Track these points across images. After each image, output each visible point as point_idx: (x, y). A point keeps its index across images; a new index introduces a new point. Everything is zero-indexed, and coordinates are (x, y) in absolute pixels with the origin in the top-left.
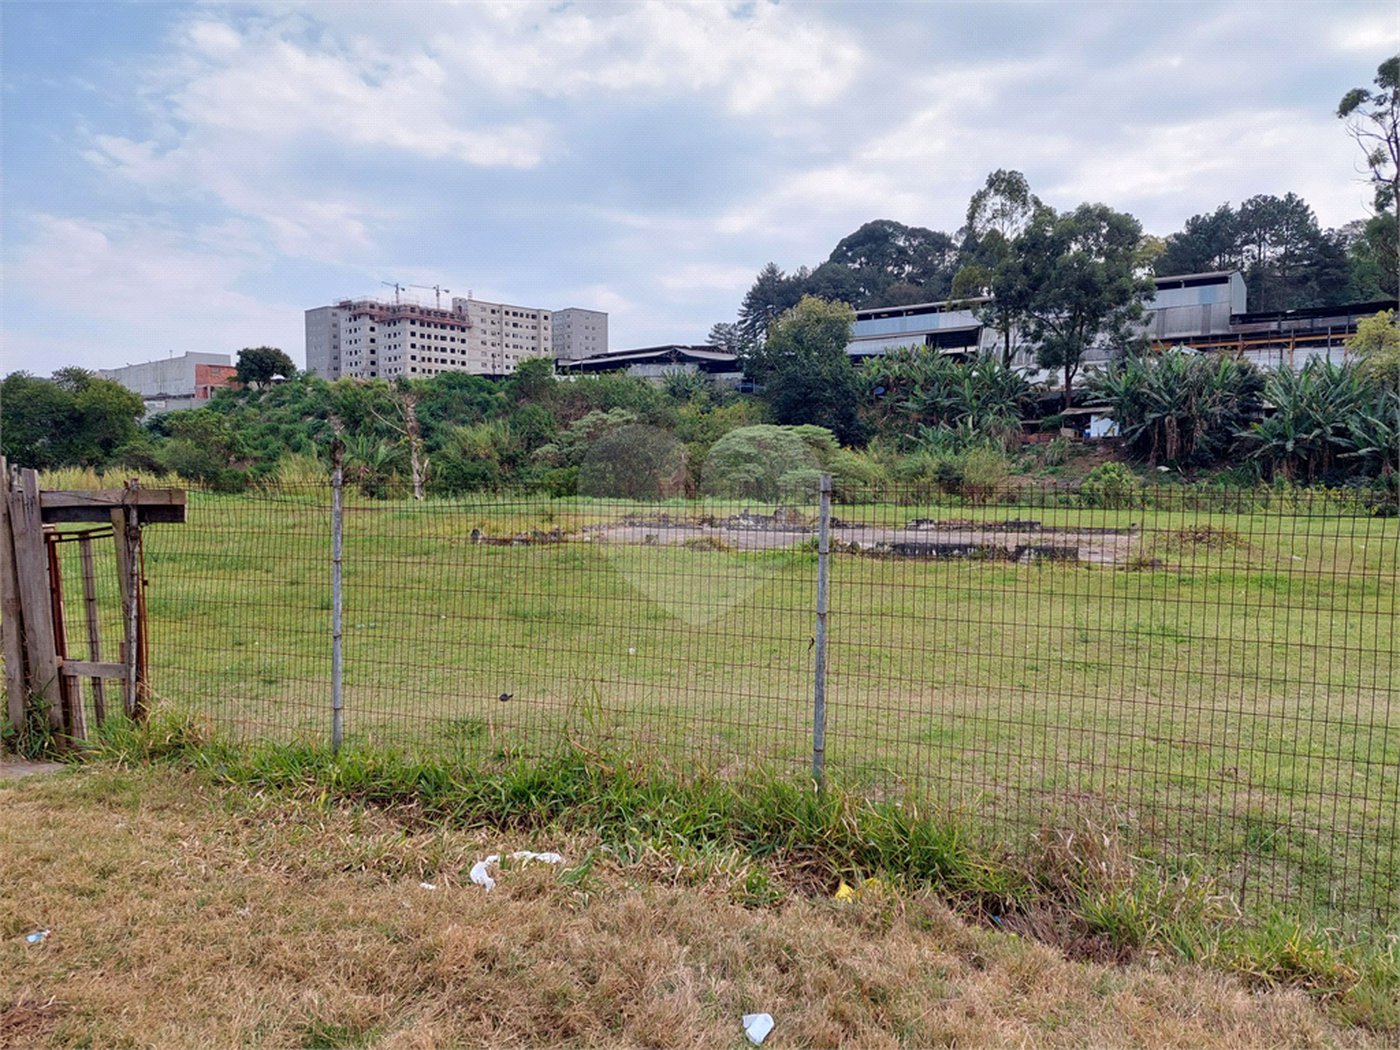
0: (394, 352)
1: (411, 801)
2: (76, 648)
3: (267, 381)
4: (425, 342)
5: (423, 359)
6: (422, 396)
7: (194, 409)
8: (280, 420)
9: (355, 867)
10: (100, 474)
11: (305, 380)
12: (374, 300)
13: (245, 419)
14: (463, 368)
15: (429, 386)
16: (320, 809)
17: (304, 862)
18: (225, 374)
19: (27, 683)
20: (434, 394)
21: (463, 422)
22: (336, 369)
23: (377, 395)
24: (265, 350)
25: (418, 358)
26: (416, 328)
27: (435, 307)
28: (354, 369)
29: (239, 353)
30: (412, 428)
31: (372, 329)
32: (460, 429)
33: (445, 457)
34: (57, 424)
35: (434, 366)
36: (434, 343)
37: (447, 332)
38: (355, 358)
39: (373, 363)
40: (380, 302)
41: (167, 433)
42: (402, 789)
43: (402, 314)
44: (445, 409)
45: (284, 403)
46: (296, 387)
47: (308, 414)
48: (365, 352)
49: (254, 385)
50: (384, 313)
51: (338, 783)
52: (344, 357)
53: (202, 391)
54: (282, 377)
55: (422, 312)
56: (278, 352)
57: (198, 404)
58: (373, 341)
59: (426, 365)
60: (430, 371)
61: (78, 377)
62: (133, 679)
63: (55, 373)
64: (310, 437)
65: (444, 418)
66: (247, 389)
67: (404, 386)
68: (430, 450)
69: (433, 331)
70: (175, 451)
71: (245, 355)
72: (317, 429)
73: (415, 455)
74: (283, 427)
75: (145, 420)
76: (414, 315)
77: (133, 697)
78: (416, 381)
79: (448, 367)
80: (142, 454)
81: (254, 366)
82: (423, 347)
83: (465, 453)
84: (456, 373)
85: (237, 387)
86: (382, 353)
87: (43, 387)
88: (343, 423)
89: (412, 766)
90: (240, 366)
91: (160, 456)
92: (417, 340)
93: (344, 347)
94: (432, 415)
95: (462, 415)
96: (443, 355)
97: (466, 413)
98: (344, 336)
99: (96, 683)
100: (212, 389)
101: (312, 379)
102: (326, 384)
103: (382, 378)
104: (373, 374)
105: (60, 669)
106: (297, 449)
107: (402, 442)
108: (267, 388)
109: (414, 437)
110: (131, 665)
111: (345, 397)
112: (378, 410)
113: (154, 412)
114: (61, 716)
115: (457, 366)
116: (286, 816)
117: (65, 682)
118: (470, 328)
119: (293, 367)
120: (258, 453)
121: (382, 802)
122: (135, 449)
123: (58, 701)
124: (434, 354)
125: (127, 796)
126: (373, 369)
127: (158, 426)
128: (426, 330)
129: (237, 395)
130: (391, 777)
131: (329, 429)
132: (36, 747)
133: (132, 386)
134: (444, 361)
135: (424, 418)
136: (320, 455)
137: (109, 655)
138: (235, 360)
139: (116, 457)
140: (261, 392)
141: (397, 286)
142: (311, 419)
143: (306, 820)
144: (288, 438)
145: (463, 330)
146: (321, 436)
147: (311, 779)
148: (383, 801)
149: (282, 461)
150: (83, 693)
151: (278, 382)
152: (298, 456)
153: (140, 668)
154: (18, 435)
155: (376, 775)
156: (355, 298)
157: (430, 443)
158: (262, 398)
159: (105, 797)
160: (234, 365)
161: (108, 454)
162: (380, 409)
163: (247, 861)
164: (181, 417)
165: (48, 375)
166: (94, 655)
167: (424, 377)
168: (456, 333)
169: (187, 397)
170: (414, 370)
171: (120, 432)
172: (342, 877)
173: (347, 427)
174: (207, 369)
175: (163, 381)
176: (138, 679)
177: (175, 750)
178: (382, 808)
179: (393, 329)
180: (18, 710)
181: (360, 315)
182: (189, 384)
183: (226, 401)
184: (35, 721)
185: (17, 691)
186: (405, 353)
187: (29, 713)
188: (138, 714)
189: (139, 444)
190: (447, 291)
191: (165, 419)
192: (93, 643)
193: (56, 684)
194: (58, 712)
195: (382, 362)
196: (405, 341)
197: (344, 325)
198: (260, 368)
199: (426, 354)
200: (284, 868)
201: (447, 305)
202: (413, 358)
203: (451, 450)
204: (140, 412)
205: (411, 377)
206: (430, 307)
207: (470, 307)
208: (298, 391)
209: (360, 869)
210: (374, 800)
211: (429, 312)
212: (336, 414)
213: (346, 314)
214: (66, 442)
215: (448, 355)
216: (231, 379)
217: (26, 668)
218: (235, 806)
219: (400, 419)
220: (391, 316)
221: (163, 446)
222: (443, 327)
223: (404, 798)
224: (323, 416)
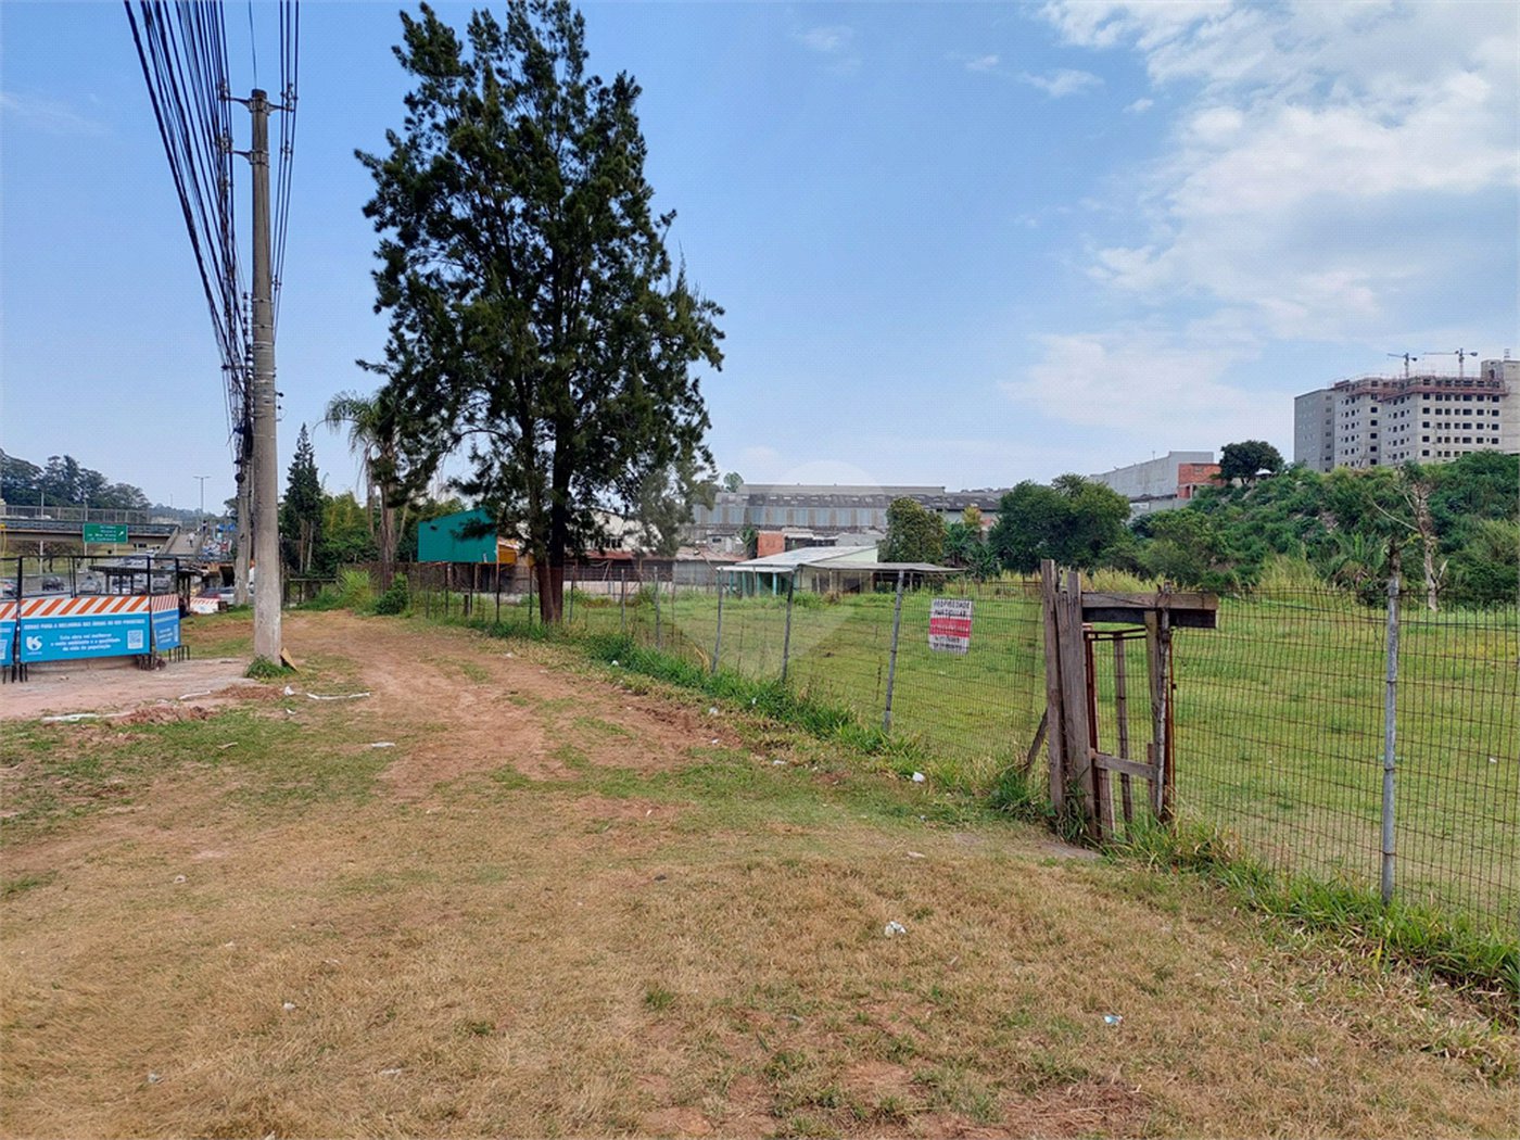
0: (1401, 434)
1: (1493, 988)
2: (1108, 743)
3: (1252, 477)
4: (1443, 418)
5: (1439, 440)
6: (1438, 485)
7: (1177, 509)
8: (1265, 518)
9: (1436, 1050)
10: (1090, 575)
11: (1293, 474)
12: (1376, 376)
13: (1227, 518)
14: (1495, 447)
15: (1447, 472)
16: (1375, 966)
17: (1370, 1026)
18: (1208, 472)
19: (1065, 768)
20: (1453, 482)
21: (1495, 515)
22: (1328, 459)
23: (1378, 487)
24: (1251, 444)
25: (1433, 439)
26: (1432, 403)
27: (1457, 376)
28: (1349, 458)
29: (1223, 449)
30: (1424, 523)
31: (1374, 410)
32: (1491, 523)
33: (1467, 559)
34: (1054, 527)
35: (1453, 447)
36: (1453, 418)
37: (1474, 404)
38: (1351, 444)
39: (1373, 449)
40: (1384, 377)
41: (1150, 534)
42: (1480, 970)
43: (1412, 388)
44: (1469, 499)
45: (1269, 499)
46: (1283, 481)
47: (1297, 511)
48: (1364, 438)
49: (1237, 482)
50: (1389, 390)
51: (1394, 941)
52: (1339, 445)
53: (1184, 492)
54: (1268, 472)
55: (1439, 383)
56: (1264, 445)
57: (1180, 505)
58: (1374, 423)
59: (1443, 447)
60: (1447, 454)
61: (1072, 483)
62: (1161, 781)
63: (1056, 480)
64: (1297, 536)
65: (1467, 511)
66: (1230, 487)
67: (1413, 474)
68: (1447, 550)
69: (1453, 404)
70: (1157, 552)
71: (1228, 450)
72: (1306, 528)
73: (1428, 557)
74: (1269, 526)
75: (1130, 522)
76: (1428, 388)
77: (1160, 799)
78: (1430, 467)
79: (1473, 447)
80: (1127, 555)
81: (1238, 462)
82: (1440, 425)
83: (1496, 553)
84: (1487, 454)
85: (1220, 485)
86: (1385, 436)
87: (1045, 493)
88: (1337, 519)
89: (1491, 945)
90: (1223, 463)
91: (1143, 557)
92: (1432, 418)
93: (1339, 433)
94: (1451, 507)
95: (1493, 507)
96: (1466, 433)
97: (1500, 503)
98: (1339, 420)
99: (1125, 779)
100: (1195, 488)
101: (1302, 472)
102: (1317, 476)
103: (1386, 464)
104: (1374, 462)
105: (1093, 760)
106: (1282, 550)
107: (1410, 540)
108: (1251, 484)
109: (1427, 534)
110: (1158, 767)
111: (1340, 491)
112: (1380, 504)
113: (1139, 514)
114: (1093, 806)
115: (1487, 445)
116: (1333, 964)
117: (1097, 774)
118: (1505, 395)
119: (1281, 460)
120: (1240, 555)
121: (1454, 980)
122: (1121, 550)
123: (1091, 791)
124: (1453, 433)
125: (1163, 900)
126: (1373, 455)
127: (1143, 528)
128: (1443, 404)
129: (1220, 493)
130: (1462, 951)
131: (1320, 527)
132: (1073, 832)
133: (1120, 489)
134: (1467, 440)
135: (1440, 511)
136: (1309, 556)
137: (1138, 753)
138: (1219, 456)
139: (1103, 558)
140: (1245, 489)
141: (1407, 357)
142: (1299, 516)
143: (1358, 975)
144: (1273, 538)
145: (1496, 399)
146: (1311, 535)
147: (1358, 929)
148: (1454, 978)
149: (1266, 563)
150: (1113, 789)
151: (1264, 476)
152: (1285, 558)
153: (1167, 771)
154: (1024, 538)
155: (1444, 943)
156: (1354, 376)
157: (1447, 541)
158: (1246, 495)
159: (1143, 894)
160: (1217, 462)
161: (1096, 555)
162: (1382, 502)
163: (1301, 1004)
164: (1164, 518)
165: (1047, 482)
166: (1124, 752)
167: (1440, 461)
168: (1486, 405)
169: (1170, 497)
170: (1426, 453)
171: (1108, 534)
172: (1423, 1058)
173: (1342, 524)
174: (1189, 468)
175: (1148, 482)
176: (1165, 782)
177: (1203, 861)
178: (1452, 986)
179: (1400, 407)
180: (1057, 792)
181: (1359, 396)
182: (1172, 484)
183: (1207, 501)
184: (1072, 806)
185: (1058, 775)
186: (1415, 435)
187: (1068, 798)
188: (1165, 817)
189: (1124, 545)
190: (1474, 354)
191: (1149, 520)
192: (1123, 740)
193: (1089, 774)
194: (1090, 801)
195: (1385, 448)
196: (1416, 420)
197: (1340, 407)
198: (1245, 463)
199: (1443, 433)
200: (1345, 1025)
201: (1473, 370)
202: (1426, 439)
203: (1477, 550)
204: (1125, 515)
205: (1423, 462)
206: (1450, 375)
207: (1507, 370)
208: (1286, 486)
209: (1443, 1054)
210: (1441, 973)
211: (1448, 382)
212: (1329, 510)
213: (1343, 395)
214: (1062, 544)
215: (1473, 433)
216: (1214, 477)
217: (1065, 756)
218: (1276, 939)
219: (1409, 513)
220: (1397, 392)
221: (1145, 547)
222: (1467, 398)
223: (1480, 981)
224: (1314, 513)
